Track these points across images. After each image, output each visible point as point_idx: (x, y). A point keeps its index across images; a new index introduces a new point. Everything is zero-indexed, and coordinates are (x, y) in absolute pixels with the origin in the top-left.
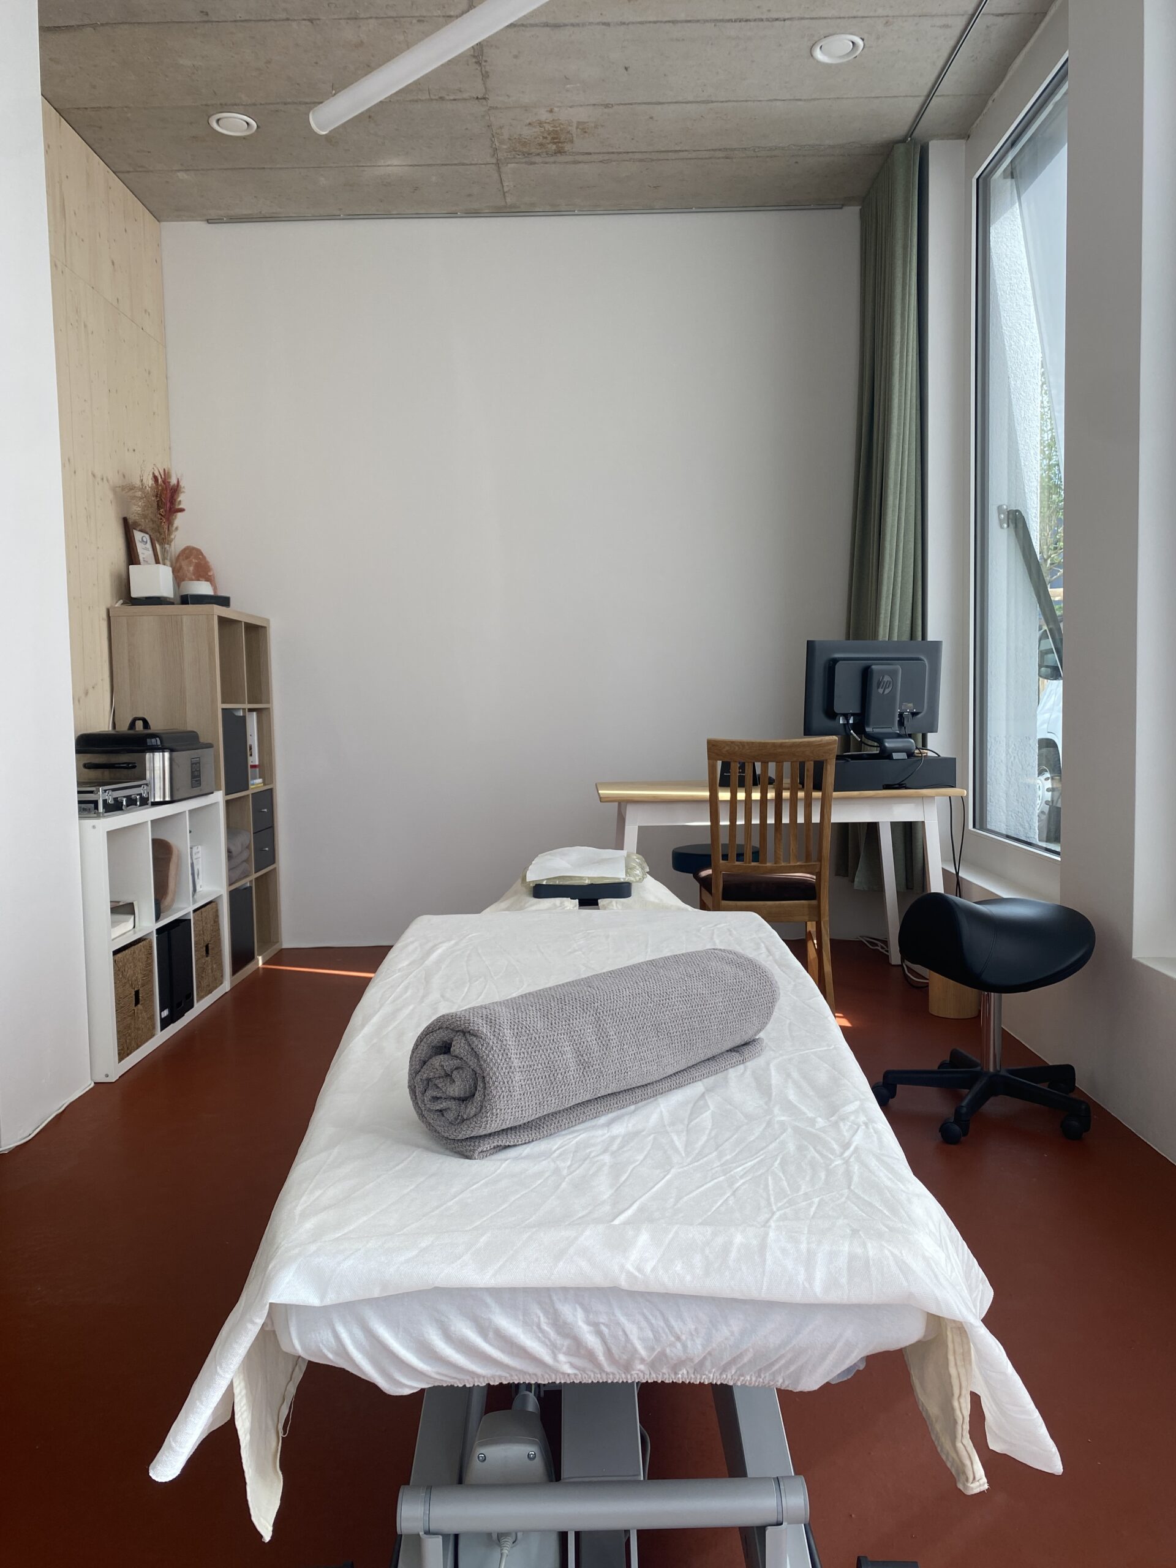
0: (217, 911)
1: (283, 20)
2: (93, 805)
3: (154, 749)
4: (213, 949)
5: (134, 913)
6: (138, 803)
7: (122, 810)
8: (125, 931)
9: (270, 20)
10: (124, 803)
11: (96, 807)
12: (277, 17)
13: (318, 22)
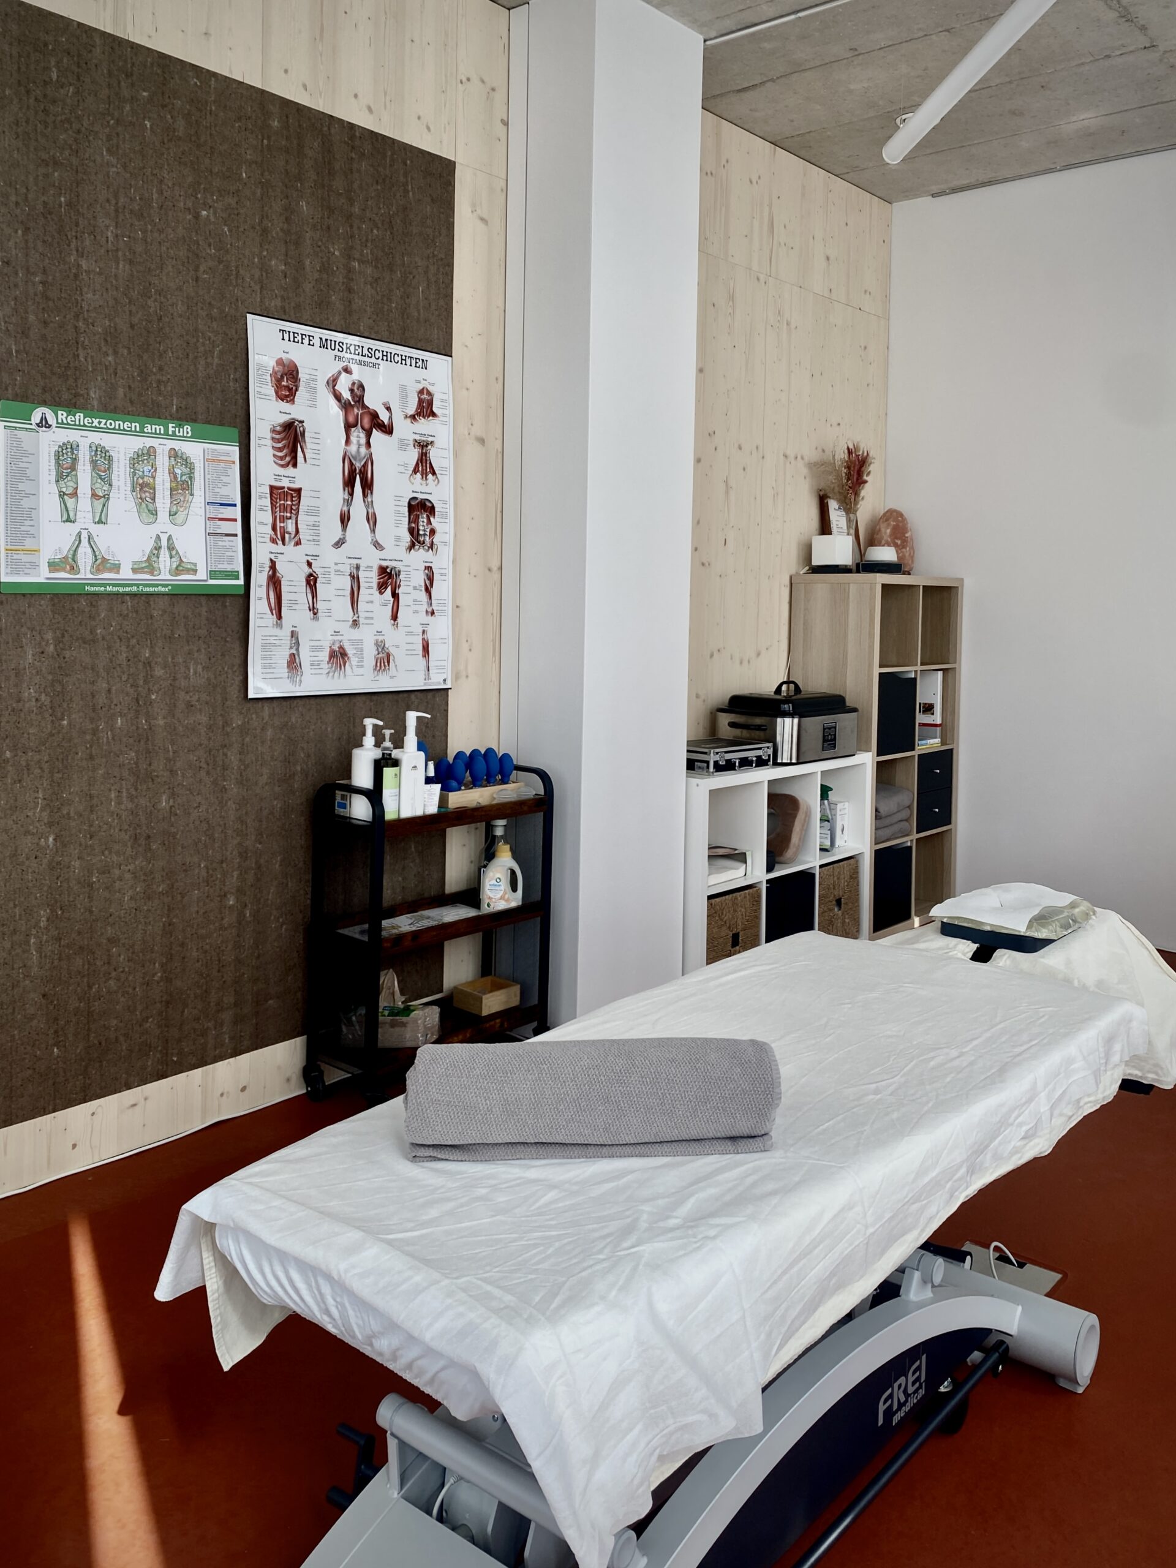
0: (857, 867)
1: (922, 37)
2: (705, 765)
3: (785, 714)
4: (846, 904)
5: (746, 863)
6: (754, 765)
7: (735, 770)
8: (732, 877)
9: (910, 40)
10: (737, 764)
11: (708, 767)
12: (916, 36)
13: (954, 30)
